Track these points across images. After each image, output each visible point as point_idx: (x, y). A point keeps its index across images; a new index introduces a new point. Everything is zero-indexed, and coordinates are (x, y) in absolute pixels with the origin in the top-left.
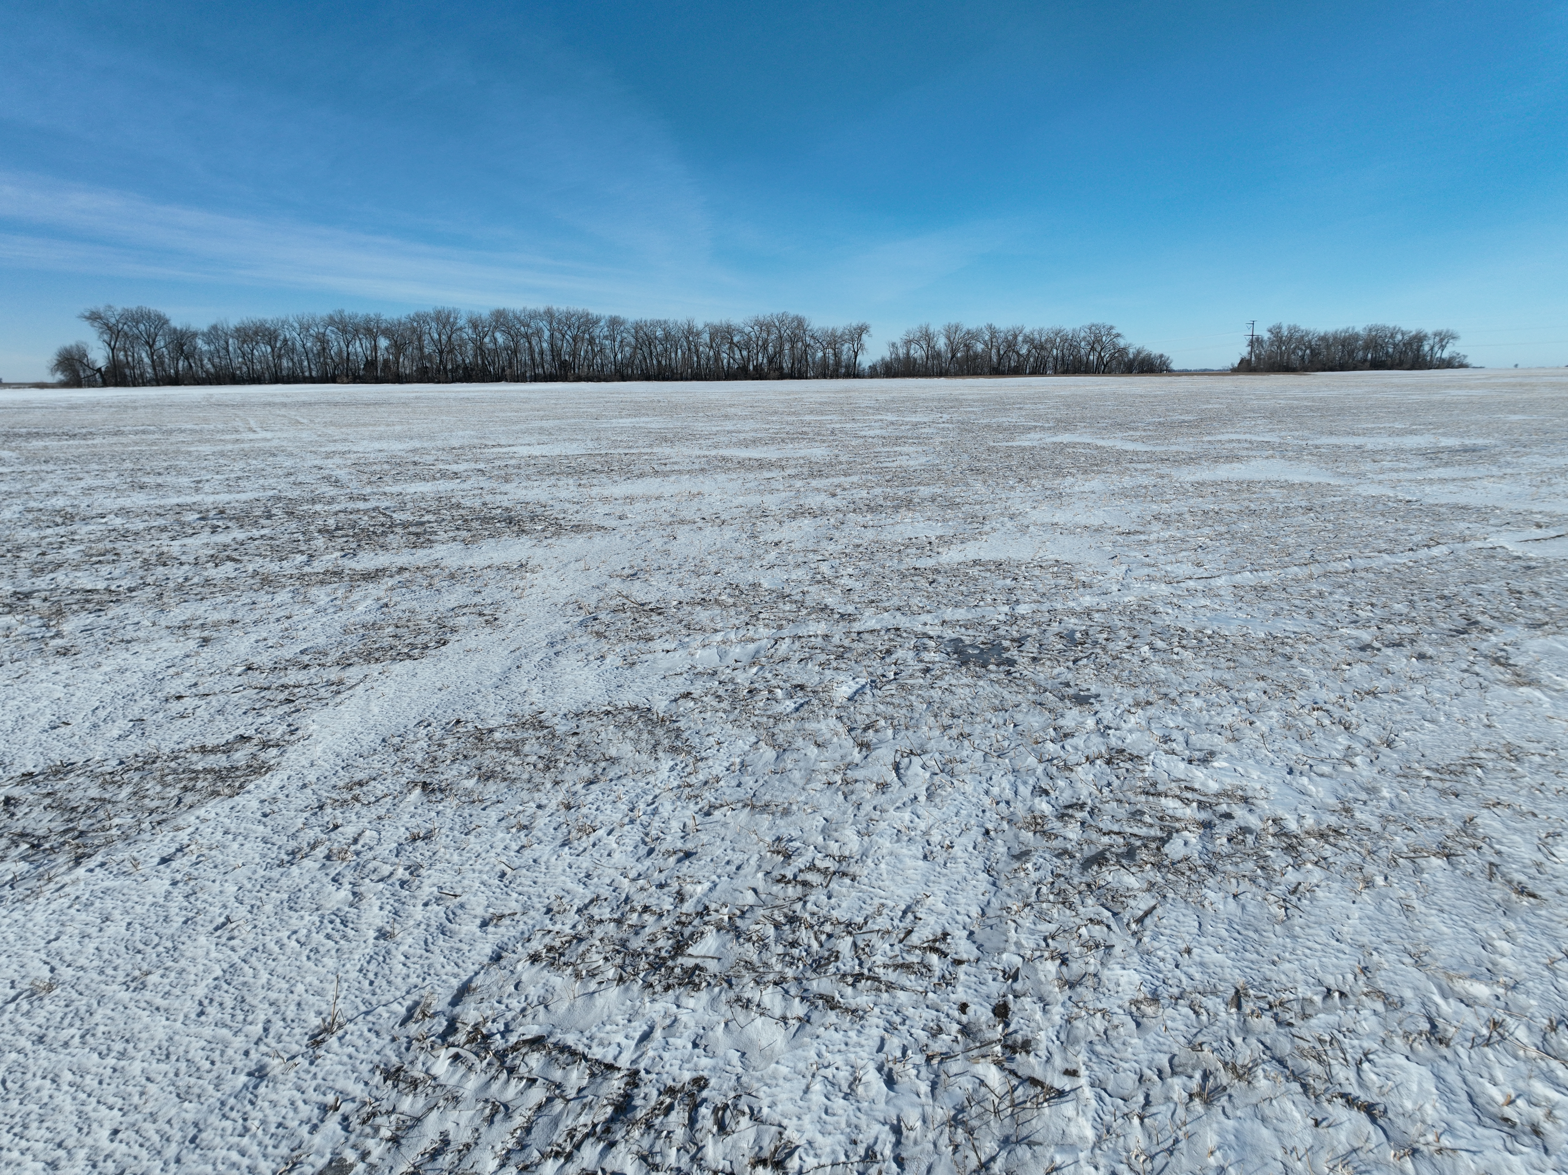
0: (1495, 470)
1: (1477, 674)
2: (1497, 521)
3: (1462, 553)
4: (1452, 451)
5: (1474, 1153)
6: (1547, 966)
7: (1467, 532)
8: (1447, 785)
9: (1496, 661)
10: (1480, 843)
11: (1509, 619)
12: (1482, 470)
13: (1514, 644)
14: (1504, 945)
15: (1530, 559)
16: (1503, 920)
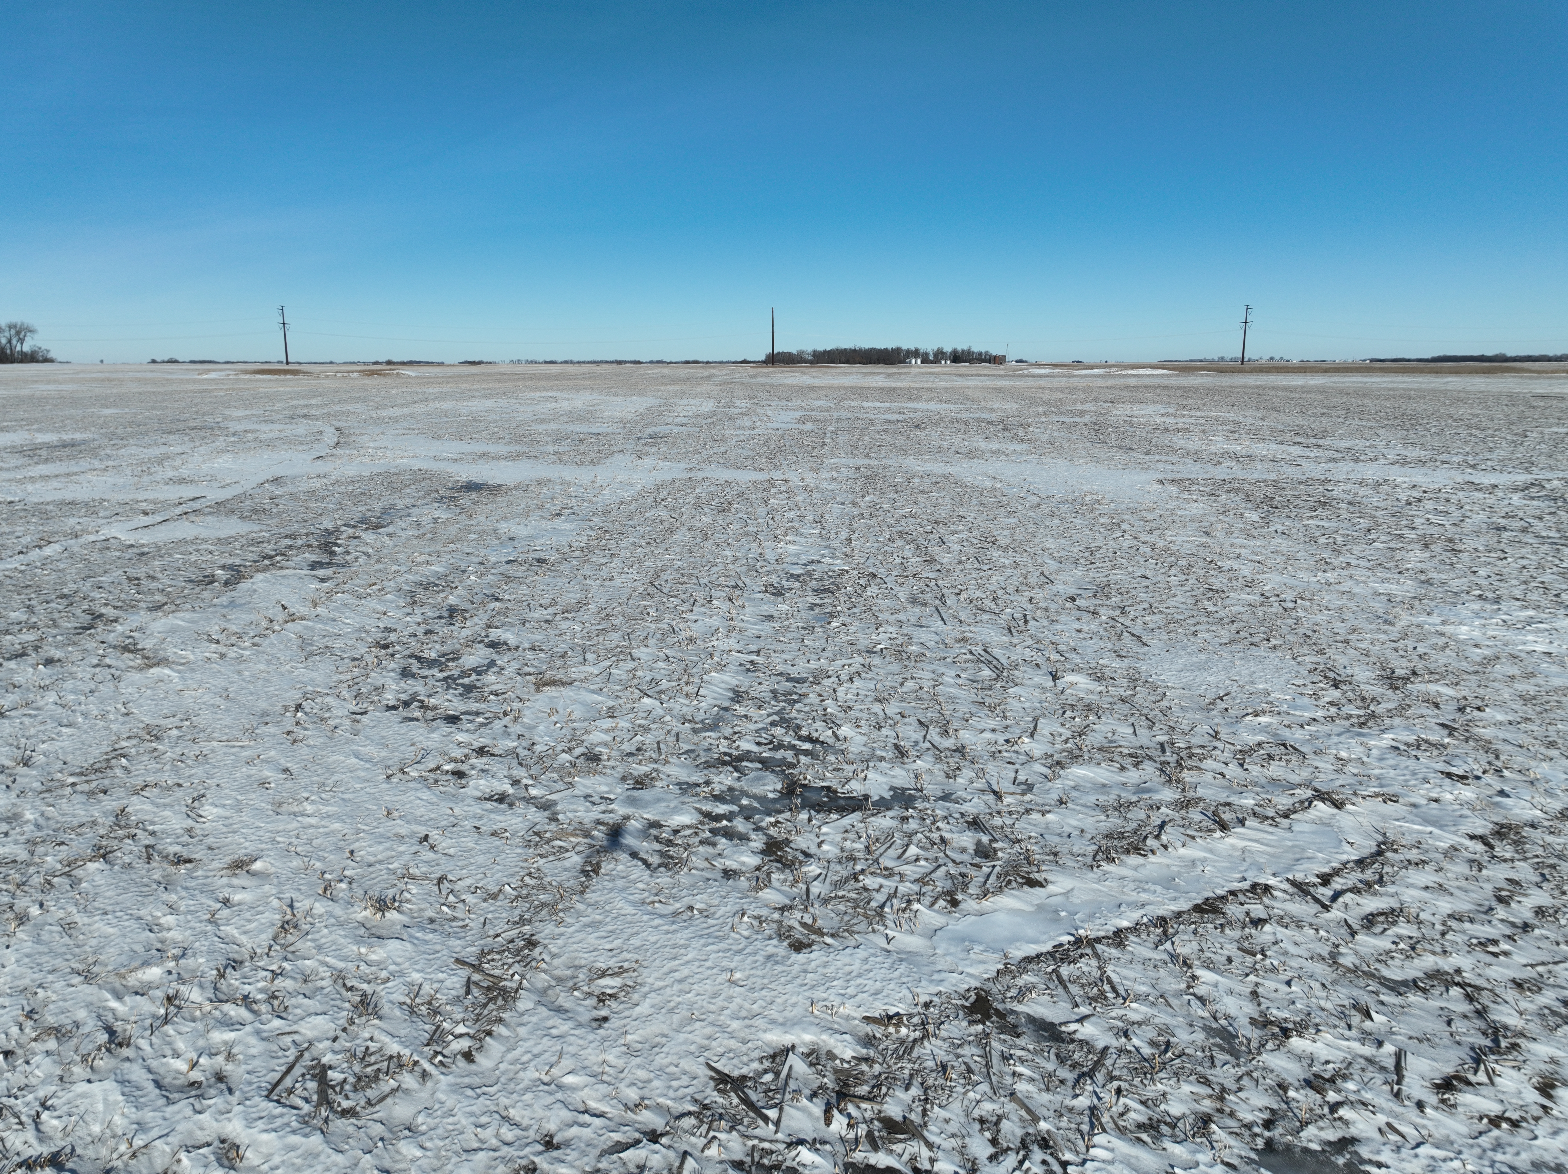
0: (97, 464)
1: (109, 666)
2: (107, 513)
3: (76, 549)
4: (50, 447)
5: (167, 1135)
6: (209, 921)
7: (78, 527)
8: (94, 785)
9: (126, 649)
10: (133, 831)
11: (131, 606)
12: (84, 464)
13: (140, 629)
14: (169, 920)
15: (143, 545)
16: (165, 896)
